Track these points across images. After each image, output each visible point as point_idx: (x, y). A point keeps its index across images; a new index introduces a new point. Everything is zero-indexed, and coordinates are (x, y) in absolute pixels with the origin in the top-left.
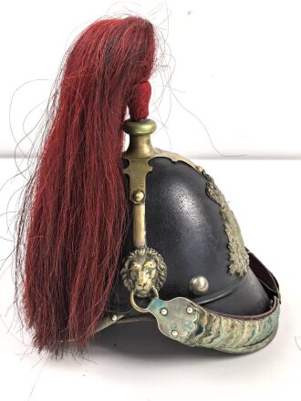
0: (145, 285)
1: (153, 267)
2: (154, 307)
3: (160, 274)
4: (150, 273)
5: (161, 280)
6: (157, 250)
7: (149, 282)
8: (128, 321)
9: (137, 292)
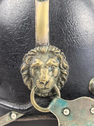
0: (47, 82)
1: (56, 64)
2: (55, 107)
3: (62, 73)
4: (53, 70)
5: (63, 79)
6: (60, 48)
7: (52, 80)
8: (27, 120)
9: (38, 91)
